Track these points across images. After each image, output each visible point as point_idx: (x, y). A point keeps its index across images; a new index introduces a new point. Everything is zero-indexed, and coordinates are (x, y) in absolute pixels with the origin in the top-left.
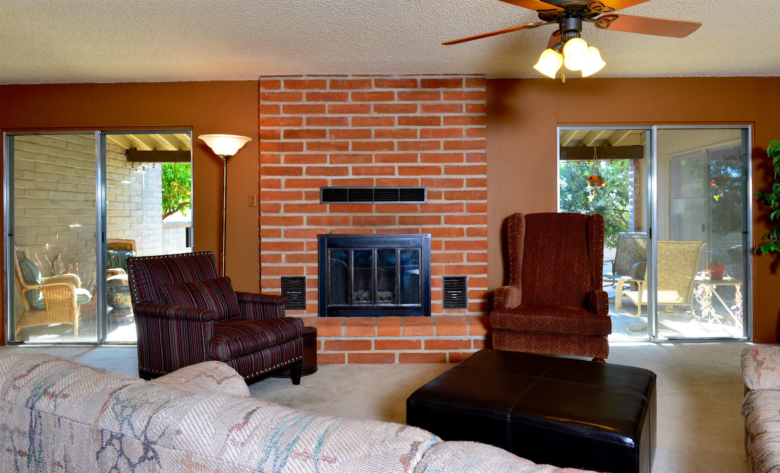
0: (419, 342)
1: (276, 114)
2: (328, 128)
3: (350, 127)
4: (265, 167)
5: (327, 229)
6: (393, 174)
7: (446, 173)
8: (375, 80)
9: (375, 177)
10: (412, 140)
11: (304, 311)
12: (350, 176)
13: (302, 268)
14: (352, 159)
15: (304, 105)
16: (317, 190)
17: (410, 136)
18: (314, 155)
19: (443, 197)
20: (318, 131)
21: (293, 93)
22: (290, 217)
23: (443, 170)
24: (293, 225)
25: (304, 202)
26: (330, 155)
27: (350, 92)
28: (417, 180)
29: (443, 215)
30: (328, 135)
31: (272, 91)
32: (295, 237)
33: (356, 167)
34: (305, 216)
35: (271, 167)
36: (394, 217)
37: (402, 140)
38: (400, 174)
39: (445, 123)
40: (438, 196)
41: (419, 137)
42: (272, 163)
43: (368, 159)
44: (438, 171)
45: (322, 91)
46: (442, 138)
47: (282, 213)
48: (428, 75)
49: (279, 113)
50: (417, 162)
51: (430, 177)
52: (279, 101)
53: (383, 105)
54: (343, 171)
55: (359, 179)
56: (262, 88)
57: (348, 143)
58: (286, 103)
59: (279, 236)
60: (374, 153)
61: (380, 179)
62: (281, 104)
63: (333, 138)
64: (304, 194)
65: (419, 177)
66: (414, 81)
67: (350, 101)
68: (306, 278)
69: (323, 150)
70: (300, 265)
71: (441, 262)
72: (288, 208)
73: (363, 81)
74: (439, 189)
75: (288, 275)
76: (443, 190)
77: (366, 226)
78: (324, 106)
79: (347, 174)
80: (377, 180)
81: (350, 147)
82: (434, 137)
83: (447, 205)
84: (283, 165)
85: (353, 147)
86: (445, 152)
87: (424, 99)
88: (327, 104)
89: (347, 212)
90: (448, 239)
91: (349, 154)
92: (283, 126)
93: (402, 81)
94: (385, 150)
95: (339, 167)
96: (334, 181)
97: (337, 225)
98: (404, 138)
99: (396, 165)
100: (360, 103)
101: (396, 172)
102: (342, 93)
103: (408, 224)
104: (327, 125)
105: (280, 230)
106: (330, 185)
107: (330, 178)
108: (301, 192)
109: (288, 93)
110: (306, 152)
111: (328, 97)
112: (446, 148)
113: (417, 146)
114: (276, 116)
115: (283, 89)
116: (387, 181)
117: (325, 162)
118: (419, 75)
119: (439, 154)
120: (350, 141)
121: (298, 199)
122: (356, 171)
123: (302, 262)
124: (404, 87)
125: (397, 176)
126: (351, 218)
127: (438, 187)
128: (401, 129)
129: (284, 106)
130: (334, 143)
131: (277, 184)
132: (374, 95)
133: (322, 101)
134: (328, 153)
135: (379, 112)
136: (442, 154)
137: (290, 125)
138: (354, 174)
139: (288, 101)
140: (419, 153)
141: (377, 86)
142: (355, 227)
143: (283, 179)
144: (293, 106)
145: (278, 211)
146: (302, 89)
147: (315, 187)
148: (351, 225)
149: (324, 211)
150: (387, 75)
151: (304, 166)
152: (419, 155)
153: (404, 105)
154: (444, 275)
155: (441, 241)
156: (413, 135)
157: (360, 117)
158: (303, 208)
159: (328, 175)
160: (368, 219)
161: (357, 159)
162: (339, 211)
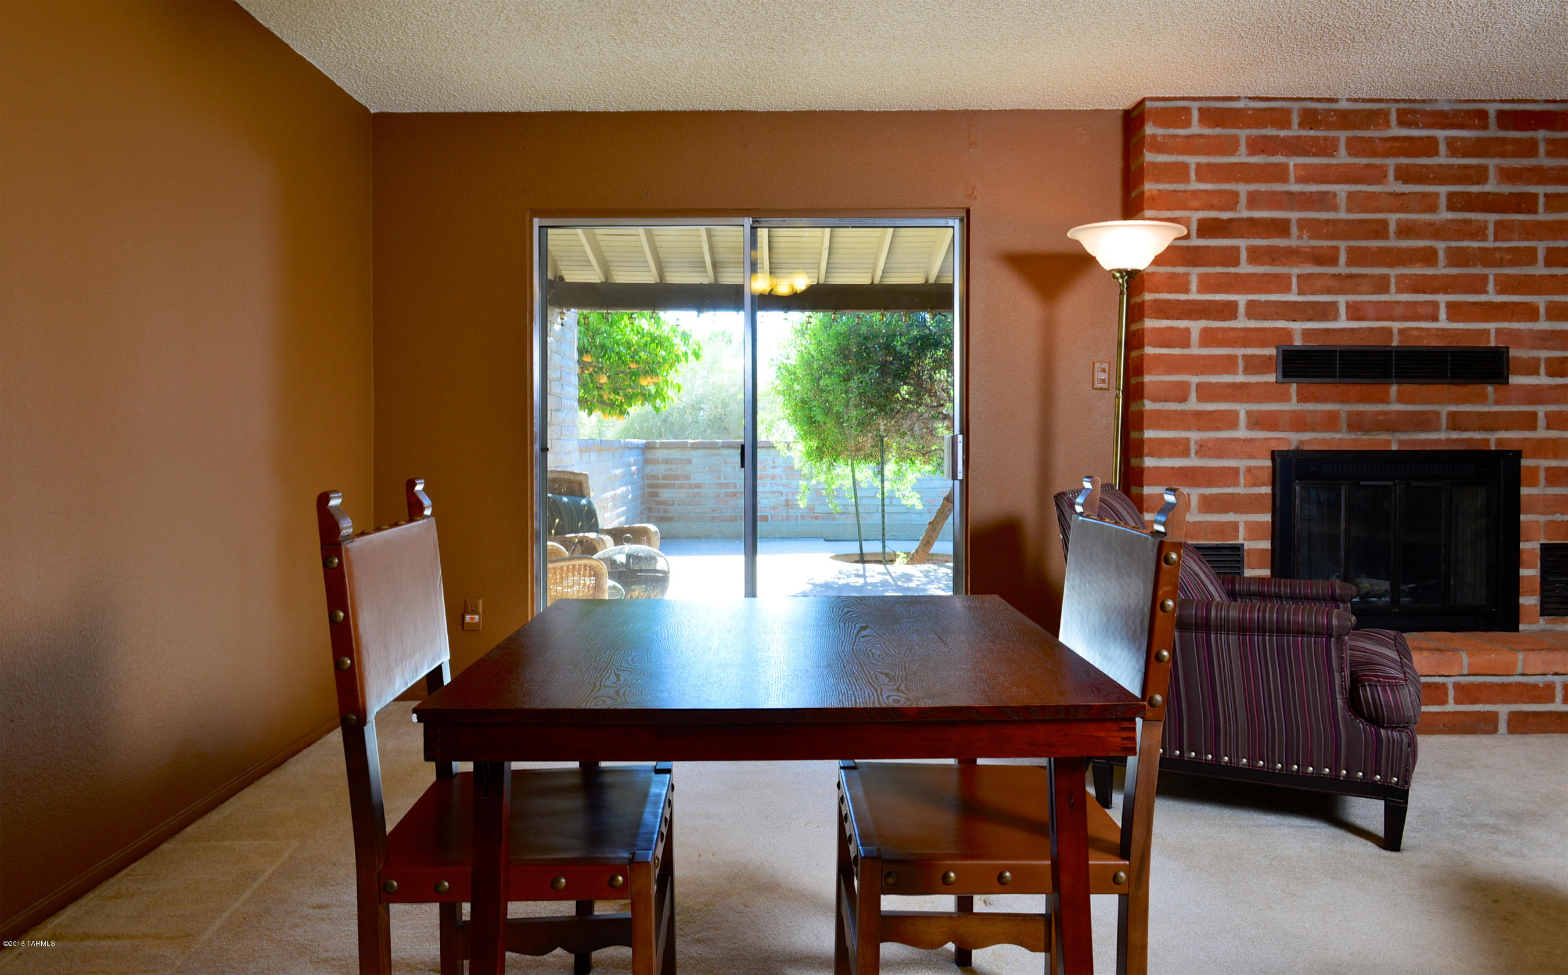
1: (1181, 182)
2: (1294, 216)
3: (1342, 215)
4: (1156, 301)
5: (1291, 439)
6: (1435, 318)
7: (1550, 317)
8: (1398, 111)
9: (1396, 325)
10: (1475, 244)
12: (1342, 323)
13: (1235, 525)
14: (1346, 283)
15: (1242, 164)
16: (1271, 351)
17: (1473, 236)
18: (1263, 275)
19: (1542, 370)
20: (1273, 221)
21: (1219, 136)
22: (1210, 413)
23: (1542, 310)
24: (1218, 429)
25: (1240, 378)
26: (1299, 276)
27: (1343, 135)
28: (1486, 332)
29: (1541, 410)
30: (1294, 230)
31: (1172, 131)
32: (1220, 456)
33: (1355, 303)
34: (1242, 409)
35: (1168, 301)
36: (1437, 414)
37: (1454, 244)
38: (1450, 318)
39: (1548, 209)
40: (1532, 368)
41: (1491, 237)
42: (1170, 292)
43: (1382, 285)
44: (1530, 313)
45: (1283, 133)
46: (1541, 240)
47: (1193, 404)
48: (1512, 101)
49: (1187, 180)
50: (1485, 292)
51: (1515, 325)
52: (1187, 154)
53: (1415, 166)
54: (1327, 311)
55: (1362, 328)
56: (1151, 124)
57: (1337, 248)
58: (1203, 159)
59: (1186, 454)
60: (1393, 272)
61: (1408, 329)
62: (1192, 160)
63: (1305, 237)
64: (1240, 361)
65: (1492, 326)
66: (1482, 115)
67: (1343, 157)
68: (1246, 547)
69: (1283, 265)
70: (1230, 517)
71: (1537, 513)
72: (1206, 392)
73: (1371, 113)
74: (1535, 353)
75: (1203, 539)
76: (1544, 354)
77: (1375, 433)
78: (1287, 165)
79: (1336, 318)
80: (1401, 331)
81: (1343, 258)
82: (1525, 239)
83: (1551, 387)
84: (1194, 296)
85: (1348, 258)
86: (1546, 271)
87: (1503, 155)
88: (1292, 161)
89: (1335, 401)
90: (1553, 463)
91: (1340, 275)
92: (1197, 209)
93: (1457, 113)
94: (1419, 264)
95: (1318, 303)
96: (1306, 333)
97: (1314, 430)
98: (1458, 240)
99: (1442, 299)
100: (1364, 161)
101: (1443, 314)
102: (1325, 138)
103: (1466, 430)
104: (1292, 209)
105: (1188, 440)
106: (1298, 342)
107: (1298, 326)
108: (1235, 357)
109: (1208, 137)
110: (1245, 268)
111: (1295, 147)
112: (1548, 263)
113: (1487, 258)
114: (1180, 187)
115: (1196, 128)
116: (1423, 334)
117: (1288, 290)
118: (1494, 101)
119: (1534, 275)
120: (1343, 245)
121: (1228, 373)
122: (1356, 312)
123: (1236, 512)
124: (1461, 126)
125: (1443, 323)
126: (1344, 416)
127: (1533, 348)
128: (1452, 221)
129: (1198, 165)
130: (1308, 250)
131: (1182, 339)
132: (1397, 144)
133: (1282, 155)
134: (1295, 271)
135: (1406, 181)
136: (1541, 276)
137: (1212, 207)
138: (1349, 319)
139: (1208, 154)
140: (1491, 272)
141: (1402, 123)
142: (1353, 436)
143: (1195, 326)
144: (1216, 165)
145: (1184, 399)
146: (1238, 127)
147: (1264, 345)
148: (1344, 430)
149: (1285, 398)
150: (1423, 101)
151: (1242, 300)
152: (1491, 278)
153: (1460, 166)
154: (1543, 542)
155: (1537, 468)
156: (1479, 233)
157: (1365, 192)
158: (1238, 392)
159: (1294, 320)
160: (1380, 418)
161: (1358, 285)
162: (1317, 400)
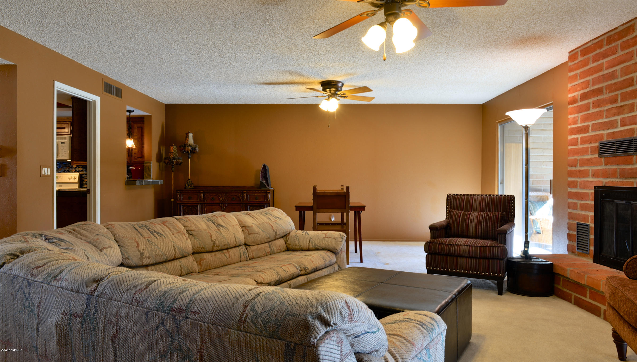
2: (604, 85)
3: (619, 79)
5: (603, 182)
9: (636, 126)
12: (619, 129)
13: (589, 217)
14: (620, 110)
15: (591, 68)
16: (597, 144)
18: (596, 112)
20: (599, 89)
21: (585, 59)
22: (582, 170)
24: (584, 177)
25: (590, 156)
26: (606, 110)
27: (619, 43)
30: (604, 91)
31: (574, 62)
32: (584, 188)
33: (623, 118)
34: (591, 169)
35: (573, 128)
42: (574, 125)
43: (632, 108)
45: (601, 50)
47: (578, 168)
49: (577, 80)
52: (577, 70)
54: (613, 124)
55: (625, 130)
56: (570, 62)
57: (617, 95)
58: (581, 70)
59: (576, 187)
60: (636, 101)
63: (607, 93)
64: (590, 149)
67: (619, 53)
68: (590, 226)
69: (602, 107)
70: (587, 213)
72: (582, 163)
73: (628, 28)
75: (580, 221)
77: (629, 178)
78: (603, 64)
79: (616, 127)
84: (579, 125)
85: (621, 98)
88: (605, 61)
89: (615, 165)
91: (618, 107)
92: (579, 91)
95: (612, 121)
96: (608, 135)
97: (609, 178)
100: (626, 51)
102: (614, 47)
104: (604, 82)
105: (577, 181)
106: (605, 139)
107: (605, 132)
109: (582, 61)
110: (591, 111)
111: (605, 55)
114: (576, 83)
115: (580, 59)
117: (603, 117)
120: (619, 93)
121: (587, 154)
122: (623, 123)
123: (589, 211)
126: (618, 171)
129: (580, 73)
130: (609, 98)
131: (576, 142)
132: (636, 39)
133: (602, 60)
137: (583, 89)
138: (621, 126)
139: (582, 67)
142: (621, 180)
143: (579, 137)
144: (584, 71)
145: (576, 166)
146: (590, 54)
147: (595, 142)
148: (619, 177)
149: (601, 164)
151: (590, 124)
157: (626, 66)
158: (589, 162)
160: (630, 171)
161: (624, 110)
162: (611, 164)
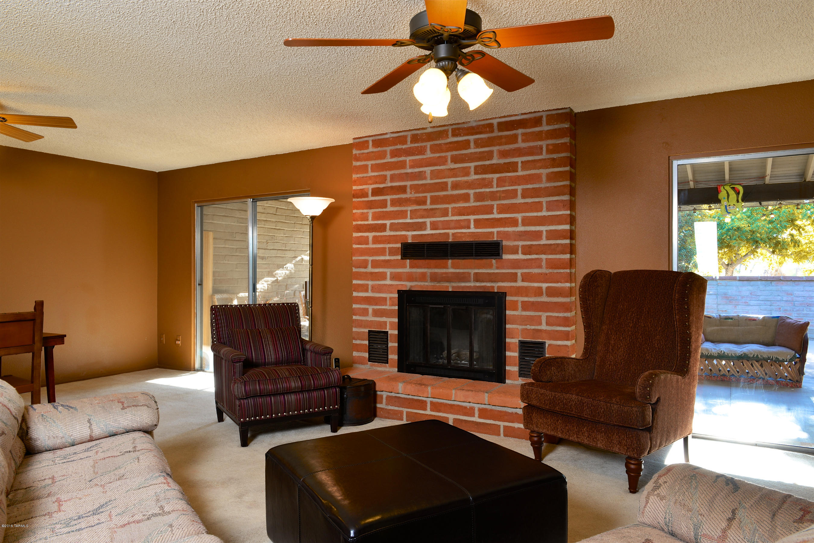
0: (472, 409)
1: (366, 173)
2: (408, 183)
3: (429, 181)
4: (357, 225)
5: (407, 285)
6: (469, 227)
7: (524, 224)
8: (452, 129)
9: (451, 232)
10: (488, 190)
11: (387, 365)
12: (428, 231)
13: (385, 323)
14: (430, 213)
15: (389, 162)
16: (399, 245)
17: (486, 186)
18: (396, 211)
19: (520, 252)
20: (400, 186)
21: (379, 151)
22: (376, 273)
23: (520, 221)
24: (379, 280)
25: (387, 258)
26: (411, 211)
27: (428, 144)
28: (492, 233)
29: (519, 272)
30: (408, 190)
31: (362, 151)
32: (380, 292)
33: (434, 221)
34: (388, 271)
35: (361, 225)
36: (469, 274)
37: (477, 191)
38: (476, 227)
39: (523, 169)
40: (514, 250)
41: (495, 186)
42: (362, 221)
43: (445, 213)
44: (514, 222)
45: (404, 147)
46: (519, 185)
47: (370, 269)
48: (504, 117)
49: (367, 172)
50: (493, 213)
51: (507, 229)
52: (368, 161)
53: (460, 154)
54: (421, 226)
55: (436, 234)
56: (354, 149)
57: (426, 197)
58: (373, 162)
59: (367, 291)
60: (450, 206)
61: (456, 233)
62: (369, 163)
63: (413, 193)
64: (387, 250)
65: (495, 230)
66: (491, 126)
67: (429, 154)
68: (389, 333)
69: (404, 206)
70: (384, 319)
71: (517, 324)
72: (375, 264)
73: (440, 132)
74: (516, 243)
75: (373, 329)
76: (521, 243)
77: (442, 283)
78: (405, 161)
79: (425, 229)
80: (453, 234)
81: (429, 201)
82: (511, 186)
83: (524, 260)
84: (370, 222)
85: (431, 201)
86: (523, 201)
87: (500, 144)
88: (408, 159)
89: (425, 268)
90: (526, 299)
91: (427, 209)
92: (371, 184)
93: (478, 126)
94: (461, 202)
95: (418, 222)
96: (413, 236)
97: (416, 281)
98: (479, 188)
99: (472, 218)
100: (437, 155)
101: (472, 225)
102: (421, 147)
103: (483, 281)
104: (407, 181)
105: (368, 285)
106: (410, 241)
107: (410, 233)
108: (385, 248)
109: (375, 152)
110: (389, 209)
111: (409, 152)
112: (523, 197)
113: (493, 196)
114: (365, 175)
115: (371, 149)
116: (463, 235)
117: (406, 217)
118: (496, 118)
119: (516, 203)
120: (428, 195)
121: (383, 255)
122: (434, 226)
123: (386, 317)
124: (480, 133)
125: (473, 230)
126: (429, 274)
127: (515, 240)
128: (477, 179)
129: (372, 165)
130: (414, 198)
131: (365, 241)
132: (451, 145)
133: (404, 157)
134: (409, 208)
135: (455, 163)
136: (519, 203)
137: (376, 183)
138: (431, 229)
139: (375, 160)
140: (495, 203)
141: (454, 135)
142: (433, 284)
143: (371, 235)
144: (378, 164)
145: (366, 267)
146: (386, 147)
147: (396, 243)
148: (429, 281)
149: (404, 267)
150: (464, 123)
151: (388, 222)
152: (495, 206)
153: (480, 152)
154: (520, 339)
155: (517, 301)
156: (489, 184)
157: (438, 170)
158: (386, 264)
159: (408, 231)
160: (444, 275)
161: (435, 213)
162: (418, 267)
